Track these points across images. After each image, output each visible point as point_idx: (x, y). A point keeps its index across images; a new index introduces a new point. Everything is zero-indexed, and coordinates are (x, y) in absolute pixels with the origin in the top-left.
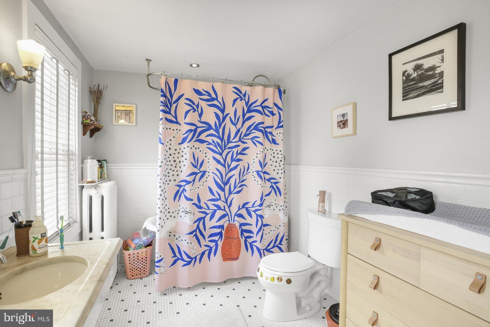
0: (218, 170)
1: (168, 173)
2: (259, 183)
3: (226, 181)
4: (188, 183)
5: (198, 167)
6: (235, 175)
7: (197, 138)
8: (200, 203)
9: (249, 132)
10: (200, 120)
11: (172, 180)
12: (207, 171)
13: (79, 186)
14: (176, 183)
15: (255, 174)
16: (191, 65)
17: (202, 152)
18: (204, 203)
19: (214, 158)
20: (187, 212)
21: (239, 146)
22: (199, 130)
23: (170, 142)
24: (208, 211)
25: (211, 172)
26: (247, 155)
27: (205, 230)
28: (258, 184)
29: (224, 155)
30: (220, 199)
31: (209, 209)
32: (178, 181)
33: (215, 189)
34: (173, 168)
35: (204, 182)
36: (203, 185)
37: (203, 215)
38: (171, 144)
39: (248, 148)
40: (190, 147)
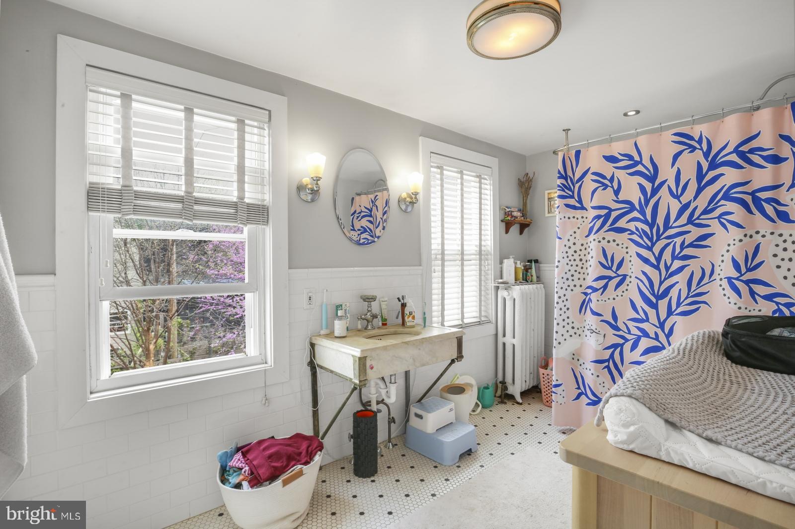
0: (644, 273)
1: (572, 276)
2: (733, 301)
3: (660, 292)
4: (595, 290)
5: (614, 268)
6: (678, 282)
7: (610, 226)
8: (616, 322)
9: (713, 205)
10: (616, 199)
11: (578, 286)
12: (628, 275)
13: (494, 286)
14: (583, 289)
15: (725, 283)
16: (626, 115)
17: (621, 246)
18: (624, 323)
19: (639, 255)
20: (593, 332)
21: (689, 232)
22: (614, 215)
23: (574, 235)
24: (628, 337)
25: (633, 276)
26: (710, 247)
27: (622, 364)
28: (730, 303)
29: (657, 249)
30: (647, 320)
31: (629, 333)
32: (584, 287)
33: (640, 303)
34: (579, 269)
35: (623, 292)
36: (622, 296)
37: (621, 341)
38: (575, 238)
39: (712, 235)
40: (597, 240)
